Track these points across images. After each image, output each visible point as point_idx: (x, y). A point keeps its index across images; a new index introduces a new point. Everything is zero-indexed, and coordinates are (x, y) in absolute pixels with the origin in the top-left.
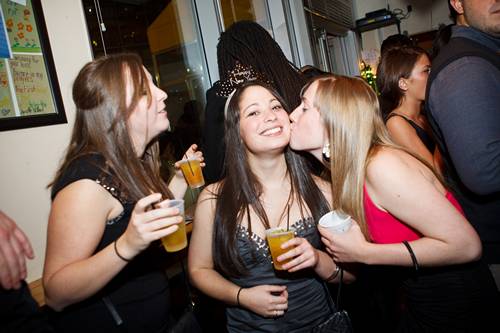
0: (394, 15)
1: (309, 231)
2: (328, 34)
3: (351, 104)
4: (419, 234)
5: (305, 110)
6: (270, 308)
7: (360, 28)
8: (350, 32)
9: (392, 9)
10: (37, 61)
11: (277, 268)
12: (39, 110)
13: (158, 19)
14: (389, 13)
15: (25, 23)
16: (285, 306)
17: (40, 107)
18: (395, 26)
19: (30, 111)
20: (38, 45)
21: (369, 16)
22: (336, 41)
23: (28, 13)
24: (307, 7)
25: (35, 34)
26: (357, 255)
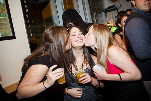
0: (116, 7)
1: (89, 72)
2: (96, 13)
3: (103, 32)
4: (123, 71)
5: (89, 34)
6: (77, 95)
7: (106, 11)
8: (103, 12)
9: (115, 6)
10: (7, 20)
11: (79, 83)
12: (7, 35)
13: (45, 8)
14: (115, 7)
15: (3, 8)
16: (81, 94)
17: (8, 34)
18: (117, 11)
19: (4, 35)
20: (7, 15)
21: (109, 7)
22: (99, 15)
23: (4, 5)
24: (90, 5)
25: (6, 12)
26: (104, 77)
